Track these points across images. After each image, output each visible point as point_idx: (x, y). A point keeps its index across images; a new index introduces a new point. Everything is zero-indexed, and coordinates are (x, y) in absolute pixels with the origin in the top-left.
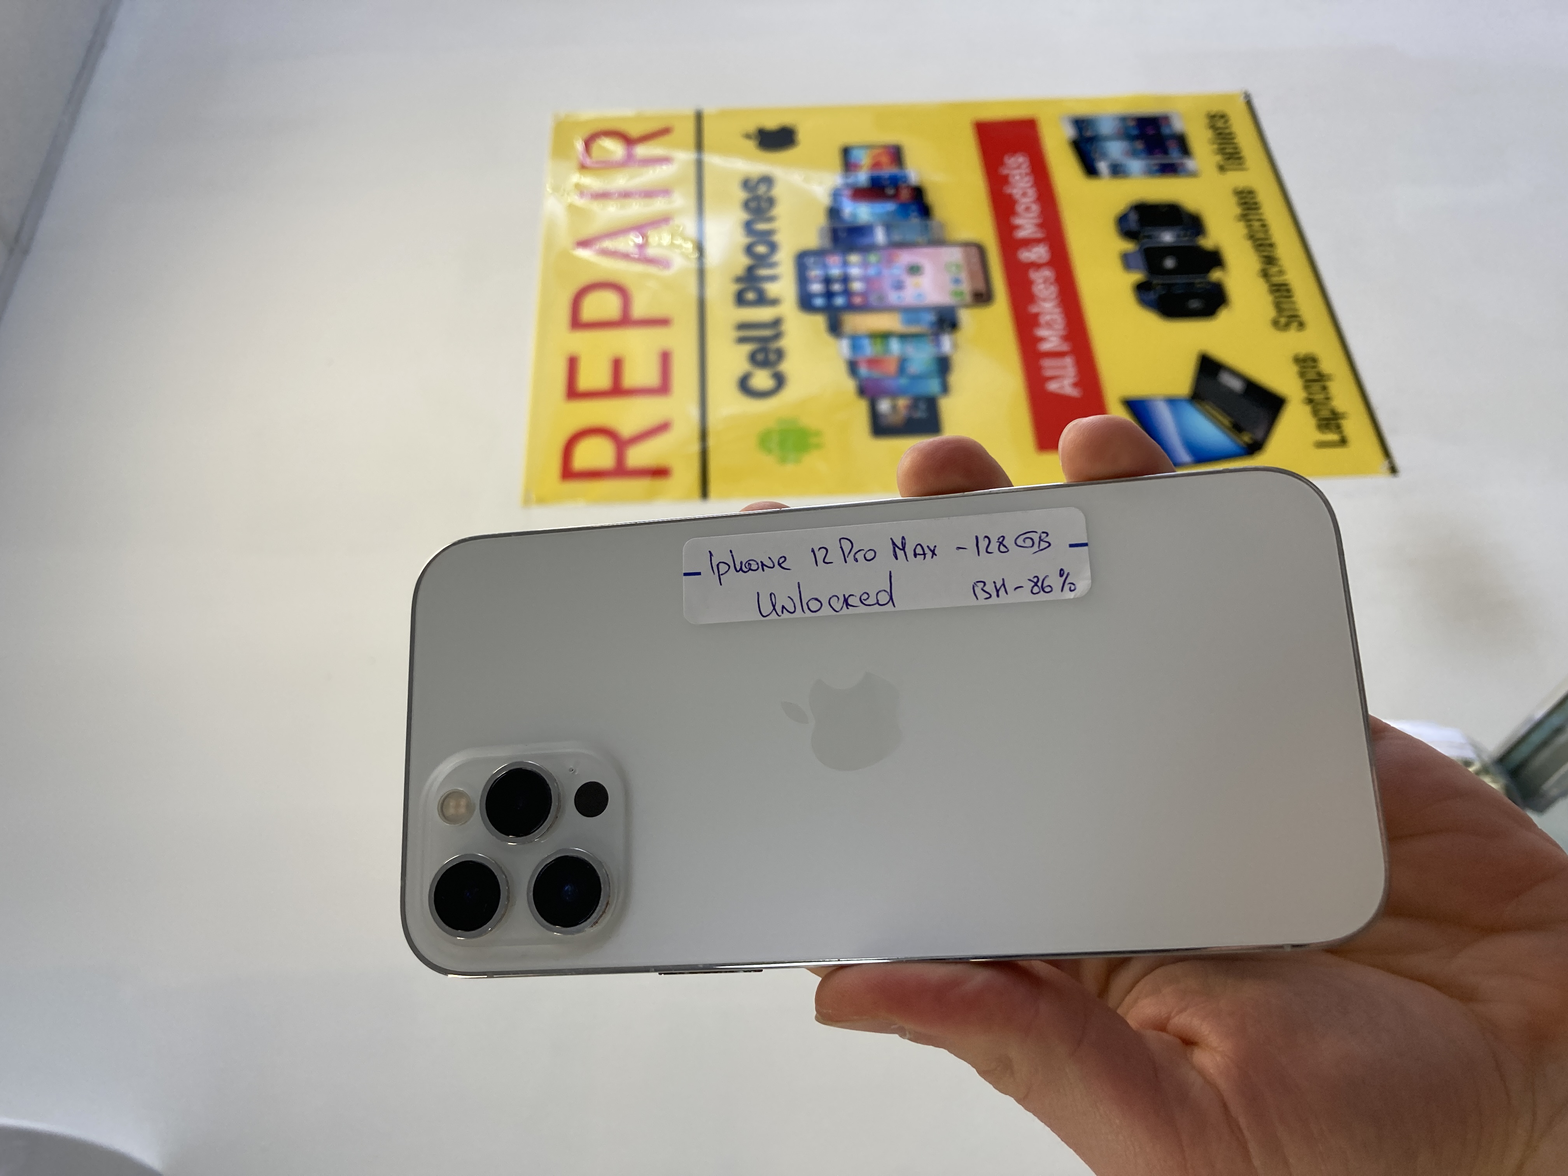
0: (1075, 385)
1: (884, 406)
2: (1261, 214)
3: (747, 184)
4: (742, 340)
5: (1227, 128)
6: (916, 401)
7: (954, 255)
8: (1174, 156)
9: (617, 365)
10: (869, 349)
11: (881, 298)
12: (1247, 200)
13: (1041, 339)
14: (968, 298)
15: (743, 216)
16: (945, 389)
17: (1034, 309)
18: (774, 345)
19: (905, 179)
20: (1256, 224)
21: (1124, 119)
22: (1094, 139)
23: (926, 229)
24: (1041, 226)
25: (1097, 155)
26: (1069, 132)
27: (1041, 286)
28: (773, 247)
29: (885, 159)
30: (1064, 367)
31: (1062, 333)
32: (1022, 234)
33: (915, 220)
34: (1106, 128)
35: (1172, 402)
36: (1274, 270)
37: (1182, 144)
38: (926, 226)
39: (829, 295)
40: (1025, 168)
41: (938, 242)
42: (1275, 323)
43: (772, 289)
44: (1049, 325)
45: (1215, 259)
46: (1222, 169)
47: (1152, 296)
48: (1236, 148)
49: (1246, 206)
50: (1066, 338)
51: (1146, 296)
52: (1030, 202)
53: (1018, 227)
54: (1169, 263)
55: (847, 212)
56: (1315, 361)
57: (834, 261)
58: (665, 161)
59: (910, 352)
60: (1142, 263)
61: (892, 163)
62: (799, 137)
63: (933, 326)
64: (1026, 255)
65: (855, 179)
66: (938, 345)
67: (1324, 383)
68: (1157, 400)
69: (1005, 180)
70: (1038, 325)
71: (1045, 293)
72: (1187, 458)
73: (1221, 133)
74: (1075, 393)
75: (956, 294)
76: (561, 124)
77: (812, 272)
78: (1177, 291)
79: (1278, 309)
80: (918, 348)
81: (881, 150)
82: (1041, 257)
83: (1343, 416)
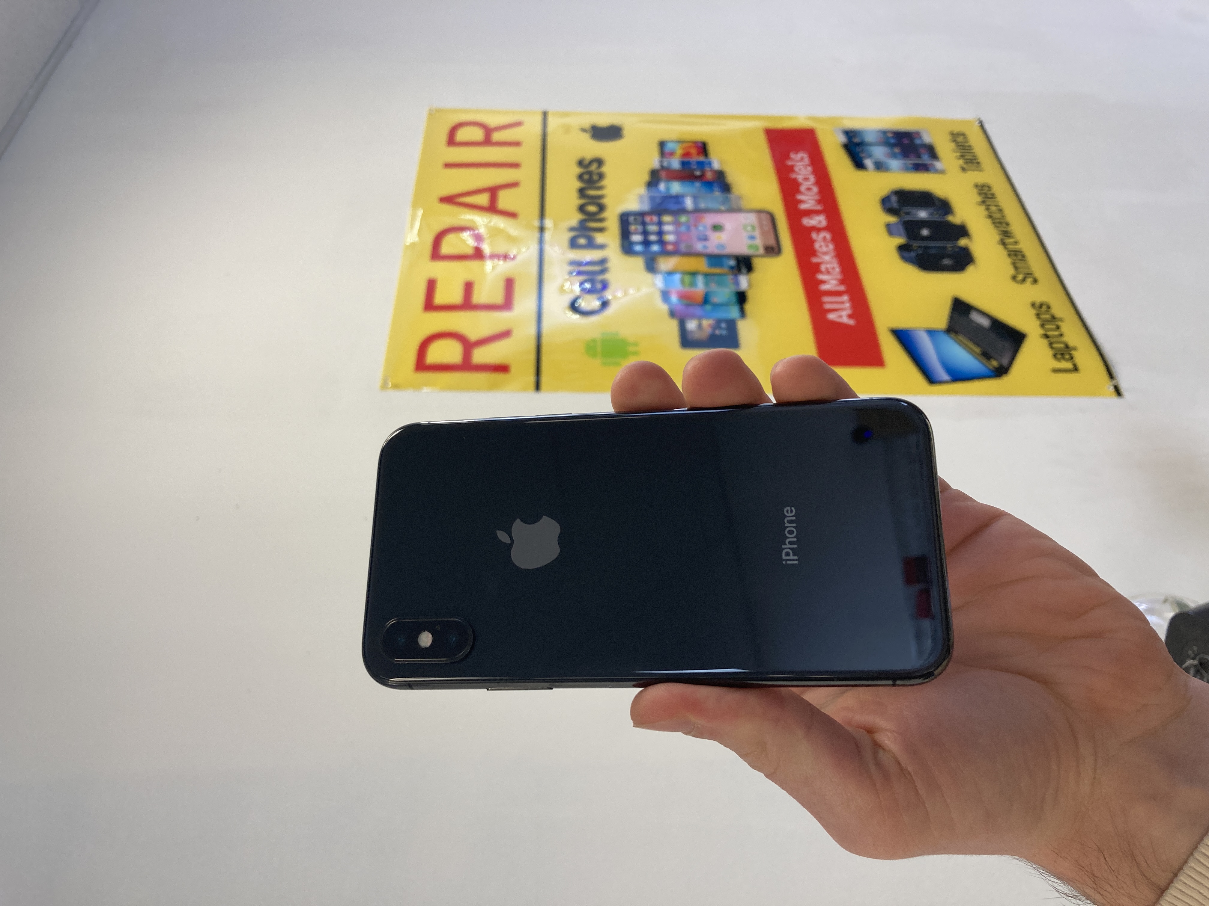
0: (850, 316)
1: (692, 325)
2: (996, 201)
3: (581, 163)
4: (573, 273)
5: (966, 142)
6: (719, 322)
8: (926, 159)
9: (469, 288)
10: (679, 285)
11: (690, 246)
12: (985, 191)
13: (823, 282)
14: (761, 251)
15: (578, 185)
16: (743, 313)
18: (600, 277)
19: (710, 164)
20: (993, 208)
21: (885, 132)
22: (861, 144)
23: (726, 201)
24: (819, 202)
26: (842, 139)
27: (822, 244)
28: (602, 208)
29: (693, 151)
30: (842, 303)
31: (839, 277)
32: (803, 206)
33: (717, 194)
34: (869, 138)
35: (931, 332)
36: (1009, 241)
37: (932, 152)
38: (727, 198)
39: (647, 243)
40: (806, 161)
41: (736, 209)
42: (1014, 278)
43: (600, 238)
44: (828, 272)
45: (962, 231)
46: (963, 169)
47: (913, 254)
48: (975, 156)
49: (984, 196)
50: (842, 282)
51: (906, 254)
52: (811, 185)
53: (801, 202)
54: (925, 232)
55: (662, 186)
56: (1049, 307)
57: (651, 219)
58: (516, 144)
59: (713, 287)
60: (902, 230)
61: (699, 154)
62: (625, 132)
63: (732, 268)
64: (808, 222)
65: (669, 163)
66: (737, 283)
67: (1057, 323)
68: (919, 331)
69: (791, 169)
70: (819, 271)
71: (824, 249)
72: (945, 377)
73: (962, 146)
74: (851, 322)
75: (750, 247)
76: (434, 114)
77: (632, 228)
78: (932, 252)
79: (1016, 268)
80: (720, 284)
81: (690, 144)
82: (820, 222)
83: (1074, 349)
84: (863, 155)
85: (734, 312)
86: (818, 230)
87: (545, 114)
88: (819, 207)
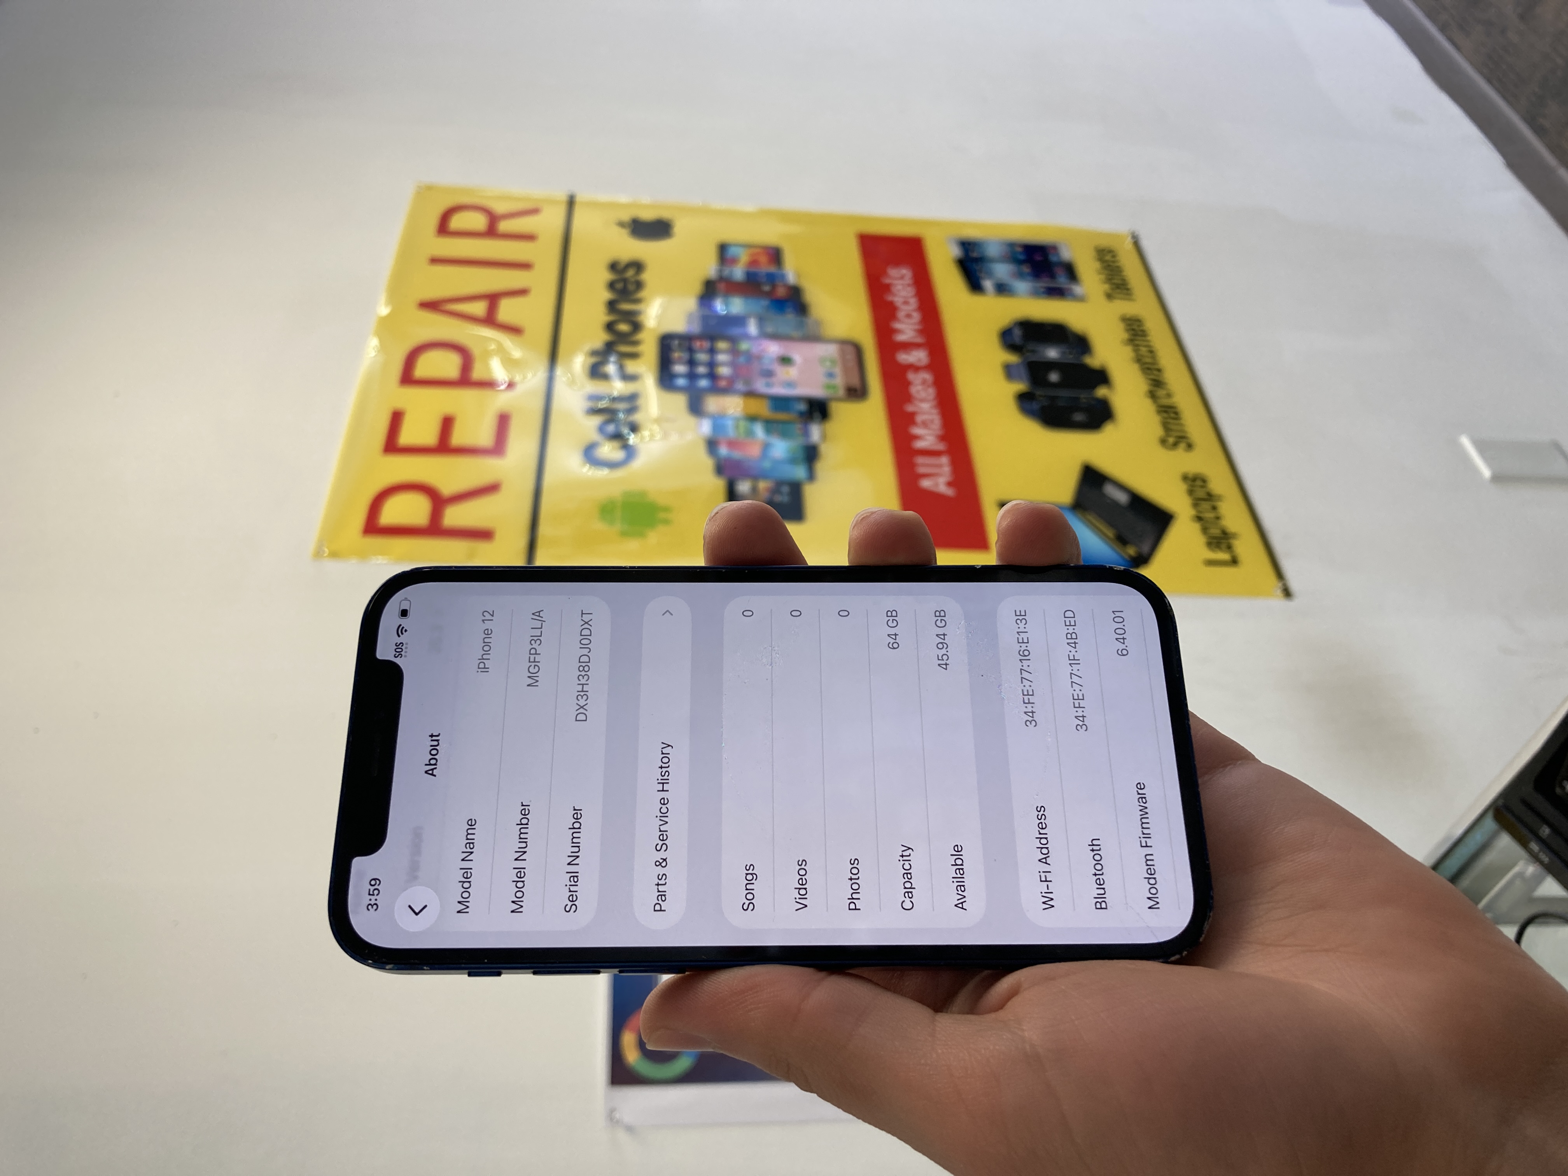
0: (949, 484)
1: (743, 485)
2: (1148, 341)
3: (614, 267)
4: (592, 411)
5: (1114, 262)
6: (779, 484)
8: (1062, 280)
9: (447, 424)
10: (733, 430)
11: (747, 384)
12: (1135, 327)
13: (916, 437)
14: (841, 392)
15: (607, 295)
16: (811, 476)
18: (628, 418)
19: (783, 276)
20: (1143, 350)
21: (1011, 245)
22: (981, 260)
23: (801, 325)
24: (921, 332)
25: (982, 275)
26: (955, 252)
27: (920, 388)
28: (637, 327)
29: (763, 259)
30: (940, 466)
31: (939, 433)
32: (901, 338)
33: (790, 317)
34: (993, 251)
36: (1161, 393)
37: (1070, 271)
38: (802, 322)
39: (693, 376)
40: (908, 279)
41: (814, 337)
42: (1163, 442)
43: (631, 366)
44: (925, 424)
45: (1101, 377)
46: (1109, 296)
47: (1035, 406)
48: (1124, 280)
49: (1133, 332)
50: (942, 438)
51: (1028, 406)
52: (912, 310)
53: (898, 331)
54: (1054, 377)
55: (718, 303)
56: (1204, 481)
57: (701, 345)
58: (529, 237)
59: (774, 439)
60: (1024, 373)
61: (770, 263)
62: (677, 229)
63: (801, 414)
64: (904, 358)
65: (730, 272)
66: (806, 433)
67: (1213, 502)
69: (887, 288)
70: (914, 423)
71: (923, 394)
73: (1109, 266)
74: (949, 492)
75: (828, 387)
76: (423, 193)
77: (676, 355)
78: (1061, 403)
79: (1166, 429)
80: (783, 435)
81: (760, 250)
82: (920, 360)
83: (1234, 536)
85: (799, 472)
87: (572, 199)
88: (919, 340)
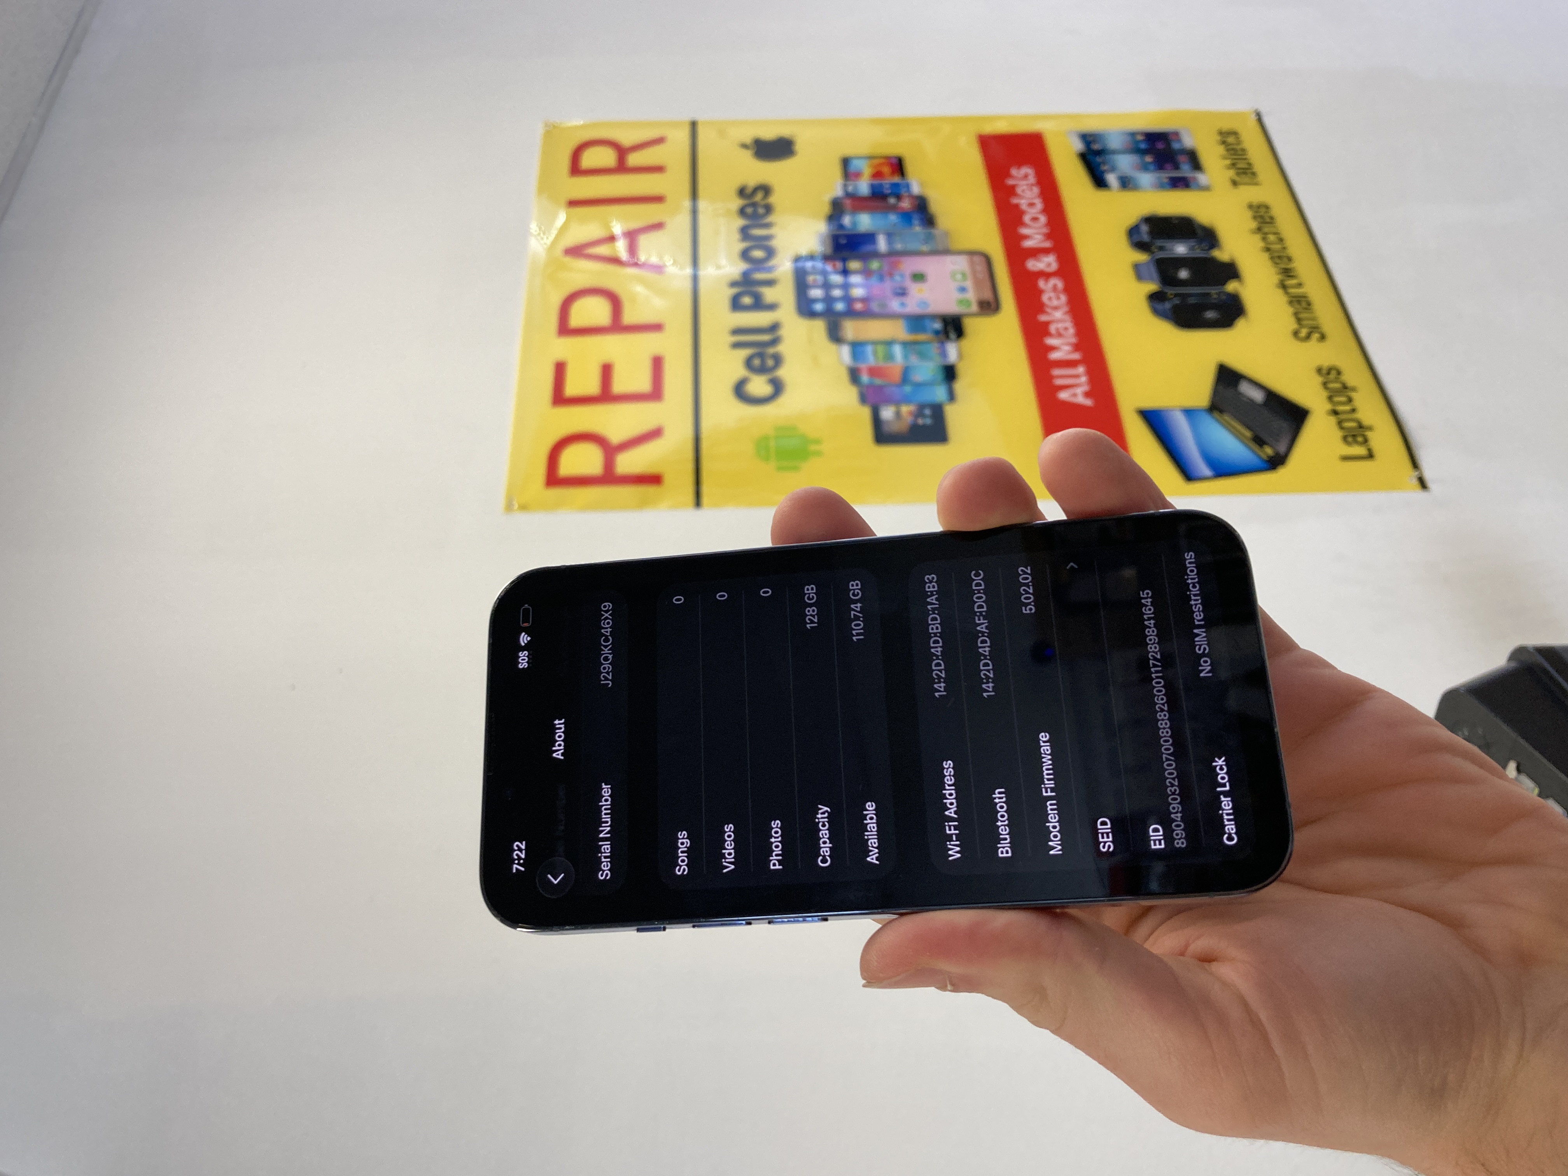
0: (1087, 395)
1: (887, 413)
2: (1276, 228)
3: (742, 192)
4: (737, 345)
5: (1239, 144)
6: (921, 407)
7: (960, 263)
8: (1186, 170)
9: (607, 371)
10: (871, 358)
11: (883, 305)
12: (1262, 214)
13: (1053, 348)
14: (974, 308)
15: (741, 222)
16: (952, 397)
17: (1043, 318)
18: (771, 350)
19: (908, 186)
20: (1272, 238)
21: (1133, 134)
22: (1104, 152)
23: (929, 238)
24: (1048, 236)
26: (1078, 146)
27: (1052, 294)
28: (771, 253)
29: (886, 170)
30: (1077, 376)
31: (1073, 340)
32: (1028, 244)
33: (918, 229)
34: (1114, 143)
35: (1189, 412)
36: (1291, 282)
37: (1194, 159)
38: (930, 234)
39: (829, 300)
40: (1032, 179)
41: (943, 251)
42: (1296, 334)
43: (769, 294)
44: (1059, 335)
45: (1231, 271)
46: (1235, 183)
47: (1168, 305)
48: (1250, 164)
49: (1259, 220)
50: (1077, 347)
51: (1160, 306)
52: (1037, 213)
53: (1026, 237)
54: (1183, 274)
55: (847, 220)
56: (1339, 373)
57: (834, 267)
58: (658, 169)
59: (914, 360)
60: (1154, 273)
61: (893, 173)
62: (799, 147)
63: (937, 333)
64: (1034, 265)
65: (856, 188)
66: (944, 354)
67: (1347, 394)
68: (1172, 411)
69: (1011, 191)
70: (1048, 334)
71: (1055, 303)
72: (1207, 471)
73: (1233, 149)
74: (1088, 402)
75: (961, 302)
76: (552, 132)
77: (810, 279)
78: (1192, 301)
79: (1299, 320)
80: (923, 356)
81: (882, 161)
82: (1049, 265)
83: (1370, 428)
84: (1105, 168)
85: (939, 393)
86: (1047, 275)
87: (694, 125)
88: (1048, 244)
